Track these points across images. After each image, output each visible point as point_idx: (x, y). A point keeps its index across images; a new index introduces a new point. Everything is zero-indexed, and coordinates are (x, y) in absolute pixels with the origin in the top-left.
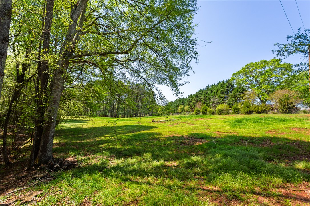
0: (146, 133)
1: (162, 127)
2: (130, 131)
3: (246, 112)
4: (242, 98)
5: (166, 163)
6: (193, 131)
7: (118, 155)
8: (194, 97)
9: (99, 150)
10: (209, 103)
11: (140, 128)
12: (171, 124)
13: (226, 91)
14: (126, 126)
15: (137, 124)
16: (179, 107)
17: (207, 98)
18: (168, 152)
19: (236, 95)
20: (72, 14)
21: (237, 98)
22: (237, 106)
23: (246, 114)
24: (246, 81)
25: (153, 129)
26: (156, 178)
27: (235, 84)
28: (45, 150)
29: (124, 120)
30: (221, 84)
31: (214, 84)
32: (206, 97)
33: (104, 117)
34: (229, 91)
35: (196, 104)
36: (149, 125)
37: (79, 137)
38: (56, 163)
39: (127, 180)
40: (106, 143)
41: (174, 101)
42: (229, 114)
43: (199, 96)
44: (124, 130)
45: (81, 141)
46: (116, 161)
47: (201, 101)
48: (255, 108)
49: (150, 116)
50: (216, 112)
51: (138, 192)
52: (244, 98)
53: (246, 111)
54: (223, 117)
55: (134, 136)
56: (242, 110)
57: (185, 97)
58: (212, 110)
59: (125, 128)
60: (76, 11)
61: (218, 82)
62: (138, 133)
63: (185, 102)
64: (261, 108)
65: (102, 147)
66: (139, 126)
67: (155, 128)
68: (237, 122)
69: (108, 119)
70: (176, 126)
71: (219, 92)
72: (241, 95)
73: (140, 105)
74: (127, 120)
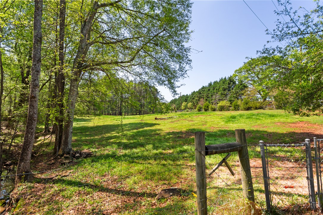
0: (149, 129)
1: (163, 124)
2: (134, 128)
3: (245, 109)
4: (243, 94)
5: (163, 151)
6: (191, 127)
7: (125, 147)
8: (197, 94)
9: (108, 144)
10: (211, 100)
11: (143, 125)
12: (172, 121)
13: (227, 88)
14: (130, 124)
15: (140, 122)
16: (183, 104)
17: (210, 95)
18: (167, 144)
19: (237, 91)
20: (82, 29)
21: (238, 94)
22: (237, 102)
23: (245, 110)
24: (247, 78)
25: (156, 126)
26: (155, 160)
27: (237, 80)
28: (66, 143)
29: (128, 118)
30: (223, 81)
31: (217, 81)
32: (209, 93)
33: (107, 116)
34: (230, 87)
35: (199, 101)
36: (152, 123)
37: (87, 134)
38: (77, 153)
39: (133, 162)
40: (113, 139)
41: (177, 99)
42: (229, 110)
43: (202, 93)
44: (128, 127)
45: (89, 138)
46: (124, 151)
47: (204, 98)
48: (253, 105)
49: (154, 113)
50: (218, 108)
51: (141, 168)
52: (245, 94)
53: (245, 107)
54: (222, 114)
55: (138, 132)
56: (242, 106)
57: (189, 94)
58: (213, 106)
59: (129, 125)
60: (85, 27)
61: (221, 79)
62: (141, 130)
63: (188, 99)
64: (259, 104)
65: (110, 142)
66: (142, 123)
67: (157, 125)
68: (231, 118)
69: (112, 117)
70: (176, 122)
71: (221, 89)
72: (242, 92)
73: (143, 103)
74: (131, 118)
